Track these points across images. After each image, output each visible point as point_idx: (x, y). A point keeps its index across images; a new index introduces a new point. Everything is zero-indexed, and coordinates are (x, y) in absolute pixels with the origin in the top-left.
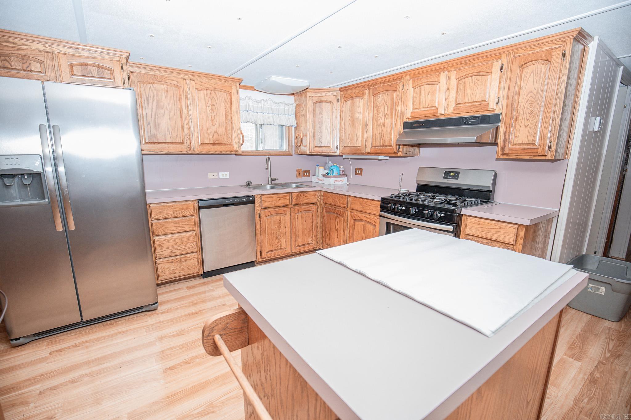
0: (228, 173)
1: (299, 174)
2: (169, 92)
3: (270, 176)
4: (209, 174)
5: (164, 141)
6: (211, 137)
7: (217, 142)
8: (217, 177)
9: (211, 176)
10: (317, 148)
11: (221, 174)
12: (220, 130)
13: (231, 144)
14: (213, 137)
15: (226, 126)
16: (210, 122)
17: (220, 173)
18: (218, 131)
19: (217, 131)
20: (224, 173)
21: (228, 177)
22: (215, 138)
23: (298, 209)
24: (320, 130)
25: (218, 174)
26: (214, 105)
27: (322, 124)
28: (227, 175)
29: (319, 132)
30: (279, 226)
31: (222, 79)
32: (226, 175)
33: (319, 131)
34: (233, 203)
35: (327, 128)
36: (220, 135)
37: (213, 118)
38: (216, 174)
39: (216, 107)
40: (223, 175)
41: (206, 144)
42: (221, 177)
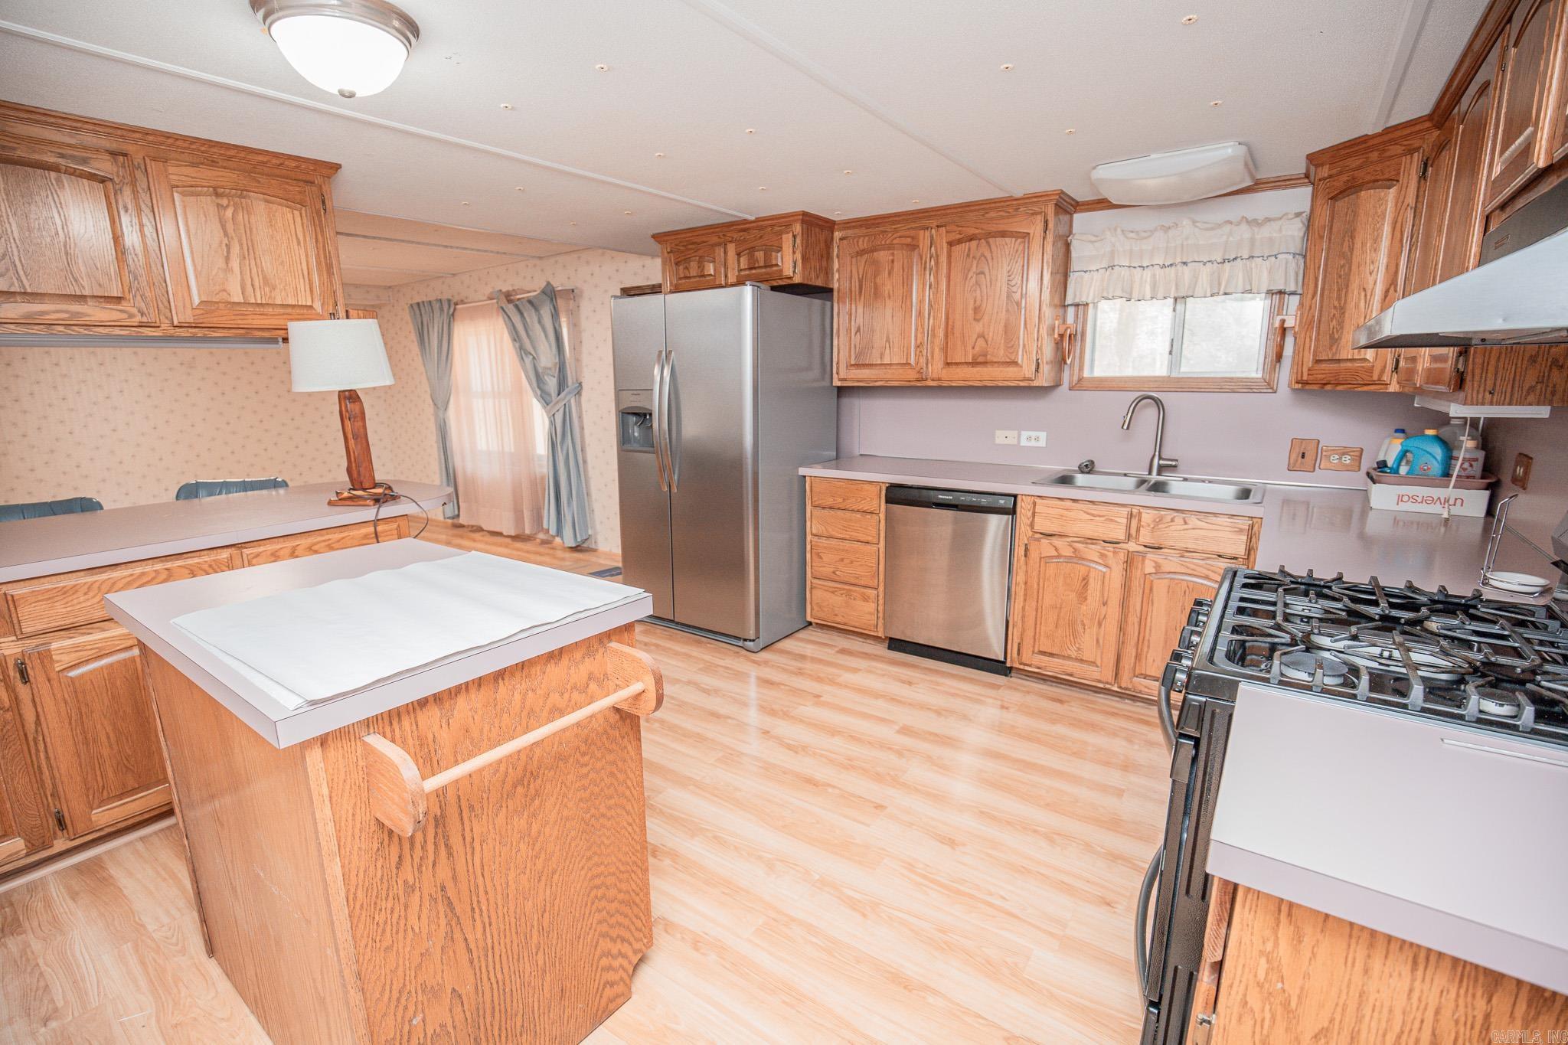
0: (1045, 433)
1: (1303, 457)
2: (895, 263)
3: (1160, 452)
4: (998, 433)
5: (879, 362)
6: (969, 349)
7: (981, 359)
8: (1015, 442)
9: (1002, 437)
10: (1324, 366)
11: (1025, 434)
12: (992, 330)
13: (1015, 363)
14: (973, 348)
15: (1007, 320)
16: (971, 312)
17: (1023, 433)
18: (986, 333)
19: (983, 332)
20: (1033, 434)
21: (1042, 443)
22: (977, 348)
23: (1156, 562)
24: (1339, 298)
25: (1019, 436)
26: (983, 273)
27: (1348, 274)
28: (1041, 439)
29: (1335, 307)
30: (1082, 596)
31: (1008, 206)
32: (1037, 439)
33: (1336, 303)
34: (953, 503)
35: (1364, 289)
36: (989, 343)
37: (978, 303)
38: (1015, 433)
39: (988, 277)
40: (1029, 439)
41: (957, 364)
42: (1024, 443)
